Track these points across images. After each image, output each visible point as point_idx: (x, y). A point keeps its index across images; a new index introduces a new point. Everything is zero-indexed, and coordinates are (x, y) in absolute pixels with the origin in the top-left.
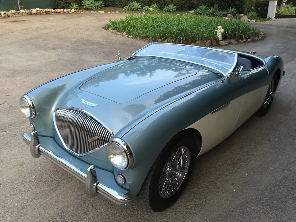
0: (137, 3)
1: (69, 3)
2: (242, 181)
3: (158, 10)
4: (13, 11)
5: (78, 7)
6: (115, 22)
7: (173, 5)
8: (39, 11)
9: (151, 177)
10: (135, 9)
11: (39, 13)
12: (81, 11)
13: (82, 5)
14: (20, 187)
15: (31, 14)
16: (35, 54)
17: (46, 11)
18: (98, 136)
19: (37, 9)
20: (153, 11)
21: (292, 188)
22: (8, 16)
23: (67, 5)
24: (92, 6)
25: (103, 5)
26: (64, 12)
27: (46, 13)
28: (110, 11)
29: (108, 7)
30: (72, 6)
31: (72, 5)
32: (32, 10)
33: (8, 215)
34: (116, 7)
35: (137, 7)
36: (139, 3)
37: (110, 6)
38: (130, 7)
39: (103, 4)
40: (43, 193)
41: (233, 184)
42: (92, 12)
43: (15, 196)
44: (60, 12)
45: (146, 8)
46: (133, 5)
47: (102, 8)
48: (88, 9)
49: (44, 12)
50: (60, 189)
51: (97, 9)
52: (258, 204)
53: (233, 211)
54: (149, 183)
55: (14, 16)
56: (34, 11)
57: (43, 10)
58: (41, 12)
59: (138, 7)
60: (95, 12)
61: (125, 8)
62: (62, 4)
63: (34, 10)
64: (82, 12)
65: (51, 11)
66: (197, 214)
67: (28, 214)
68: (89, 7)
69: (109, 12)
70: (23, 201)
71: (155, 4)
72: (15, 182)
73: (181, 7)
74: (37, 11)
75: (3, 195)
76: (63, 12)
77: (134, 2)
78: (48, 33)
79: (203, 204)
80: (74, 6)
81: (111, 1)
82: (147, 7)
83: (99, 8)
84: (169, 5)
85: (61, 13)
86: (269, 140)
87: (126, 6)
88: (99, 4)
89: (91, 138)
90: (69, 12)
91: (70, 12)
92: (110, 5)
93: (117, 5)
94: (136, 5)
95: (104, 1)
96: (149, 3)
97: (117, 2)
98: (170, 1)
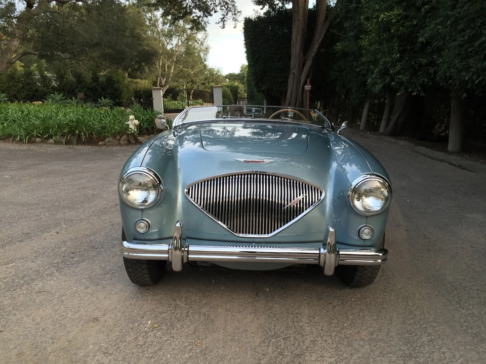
14: (150, 340)
40: (201, 330)
43: (163, 351)
67: (225, 355)
70: (188, 348)
72: (129, 339)
73: (15, 95)
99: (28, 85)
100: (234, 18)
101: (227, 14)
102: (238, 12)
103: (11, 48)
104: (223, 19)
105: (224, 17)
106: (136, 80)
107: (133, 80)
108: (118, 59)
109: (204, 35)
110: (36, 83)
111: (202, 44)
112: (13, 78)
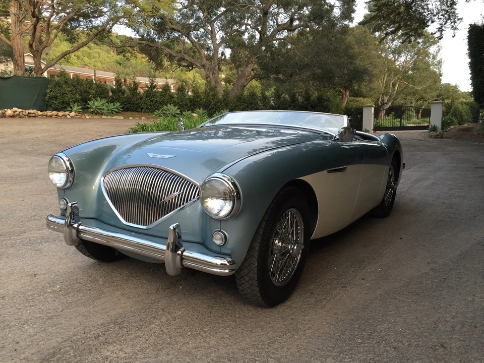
0: (175, 106)
1: (67, 103)
2: (375, 276)
3: (206, 116)
5: (81, 109)
6: (145, 126)
8: (17, 113)
9: (260, 237)
10: (170, 115)
11: (17, 115)
12: (86, 115)
13: (88, 108)
14: (38, 298)
15: (3, 116)
16: (21, 160)
17: (29, 113)
18: (179, 191)
19: (15, 109)
20: (199, 117)
21: (445, 279)
23: (64, 106)
24: (103, 109)
25: (121, 108)
26: (59, 116)
27: (29, 116)
28: (132, 117)
30: (71, 108)
31: (72, 106)
32: (6, 110)
33: (29, 327)
34: (141, 112)
35: (174, 112)
36: (177, 107)
37: (132, 110)
38: (164, 112)
39: (121, 106)
40: (80, 302)
41: (363, 279)
42: (103, 117)
43: (33, 308)
44: (51, 116)
45: (187, 113)
46: (168, 109)
47: (120, 113)
48: (98, 113)
49: (24, 114)
50: (106, 297)
51: (112, 113)
52: (403, 294)
53: (371, 303)
54: (257, 246)
56: (9, 112)
57: (24, 111)
58: (21, 114)
59: (176, 112)
60: (109, 117)
61: (156, 113)
62: (55, 104)
63: (9, 110)
64: (87, 117)
65: (37, 113)
66: (322, 308)
67: (61, 324)
68: (98, 111)
69: (130, 118)
70: (48, 311)
71: (202, 109)
72: (29, 293)
74: (15, 112)
75: (12, 307)
76: (56, 115)
77: (169, 105)
78: (37, 138)
79: (328, 299)
80: (75, 108)
81: (133, 104)
82: (190, 112)
83: (115, 113)
84: (222, 111)
85: (54, 117)
86: (401, 239)
87: (156, 111)
88: (115, 107)
89: (168, 195)
90: (66, 116)
91: (68, 117)
93: (142, 109)
94: (173, 109)
95: (123, 103)
96: (193, 107)
97: (143, 105)
98: (222, 106)
99: (251, 104)
100: (453, 27)
101: (445, 24)
102: (459, 19)
103: (245, 74)
104: (440, 28)
105: (442, 27)
106: (358, 99)
107: (356, 99)
108: (326, 78)
109: (437, 49)
110: (257, 103)
111: (434, 58)
112: (240, 99)
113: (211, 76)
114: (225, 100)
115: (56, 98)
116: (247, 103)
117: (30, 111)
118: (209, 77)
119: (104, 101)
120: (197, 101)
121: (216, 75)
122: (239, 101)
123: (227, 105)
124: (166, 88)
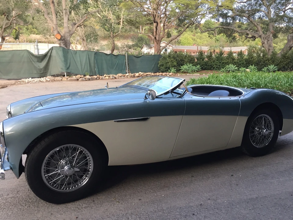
0: (234, 65)
1: (168, 68)
3: (257, 70)
4: (120, 75)
5: (175, 71)
7: (274, 65)
10: (230, 71)
11: (141, 76)
12: (178, 74)
13: (180, 70)
15: (134, 77)
17: (147, 75)
19: (140, 73)
20: (251, 71)
22: (115, 78)
23: (167, 70)
24: (189, 70)
25: (200, 68)
26: (163, 75)
29: (206, 71)
30: (170, 70)
31: (171, 69)
32: (135, 73)
34: (213, 70)
35: (233, 69)
36: (236, 65)
38: (226, 69)
42: (188, 74)
44: (158, 75)
45: (242, 69)
46: (229, 67)
48: (185, 72)
49: (145, 75)
51: (194, 72)
55: (120, 78)
56: (137, 74)
57: (145, 73)
58: (143, 75)
59: (235, 69)
60: (191, 74)
63: (137, 73)
64: (178, 75)
65: (152, 74)
68: (186, 71)
69: (204, 74)
71: (253, 66)
73: (284, 67)
74: (140, 74)
76: (161, 75)
77: (230, 65)
80: (172, 71)
81: (209, 65)
82: (244, 68)
83: (196, 72)
84: (269, 66)
87: (222, 69)
88: (197, 68)
90: (167, 75)
91: (168, 75)
92: (208, 69)
93: (214, 68)
94: (232, 67)
95: (202, 65)
96: (247, 65)
97: (215, 66)
98: (270, 62)
112: (285, 57)
113: (266, 42)
114: (272, 58)
115: (163, 65)
116: (290, 59)
117: (147, 73)
118: (264, 43)
119: (191, 65)
120: (251, 61)
121: (270, 41)
122: (283, 59)
123: (273, 62)
124: (231, 53)
